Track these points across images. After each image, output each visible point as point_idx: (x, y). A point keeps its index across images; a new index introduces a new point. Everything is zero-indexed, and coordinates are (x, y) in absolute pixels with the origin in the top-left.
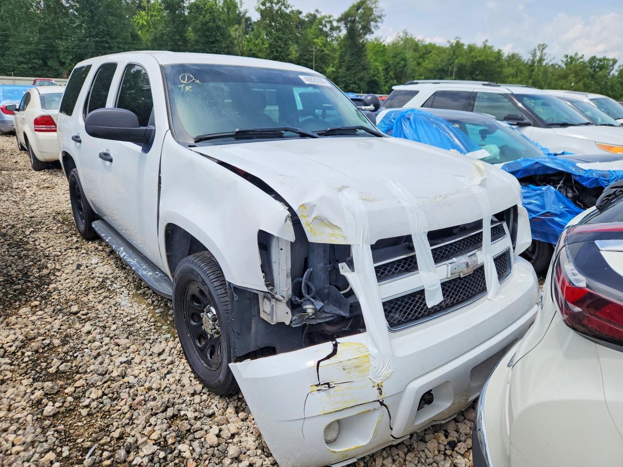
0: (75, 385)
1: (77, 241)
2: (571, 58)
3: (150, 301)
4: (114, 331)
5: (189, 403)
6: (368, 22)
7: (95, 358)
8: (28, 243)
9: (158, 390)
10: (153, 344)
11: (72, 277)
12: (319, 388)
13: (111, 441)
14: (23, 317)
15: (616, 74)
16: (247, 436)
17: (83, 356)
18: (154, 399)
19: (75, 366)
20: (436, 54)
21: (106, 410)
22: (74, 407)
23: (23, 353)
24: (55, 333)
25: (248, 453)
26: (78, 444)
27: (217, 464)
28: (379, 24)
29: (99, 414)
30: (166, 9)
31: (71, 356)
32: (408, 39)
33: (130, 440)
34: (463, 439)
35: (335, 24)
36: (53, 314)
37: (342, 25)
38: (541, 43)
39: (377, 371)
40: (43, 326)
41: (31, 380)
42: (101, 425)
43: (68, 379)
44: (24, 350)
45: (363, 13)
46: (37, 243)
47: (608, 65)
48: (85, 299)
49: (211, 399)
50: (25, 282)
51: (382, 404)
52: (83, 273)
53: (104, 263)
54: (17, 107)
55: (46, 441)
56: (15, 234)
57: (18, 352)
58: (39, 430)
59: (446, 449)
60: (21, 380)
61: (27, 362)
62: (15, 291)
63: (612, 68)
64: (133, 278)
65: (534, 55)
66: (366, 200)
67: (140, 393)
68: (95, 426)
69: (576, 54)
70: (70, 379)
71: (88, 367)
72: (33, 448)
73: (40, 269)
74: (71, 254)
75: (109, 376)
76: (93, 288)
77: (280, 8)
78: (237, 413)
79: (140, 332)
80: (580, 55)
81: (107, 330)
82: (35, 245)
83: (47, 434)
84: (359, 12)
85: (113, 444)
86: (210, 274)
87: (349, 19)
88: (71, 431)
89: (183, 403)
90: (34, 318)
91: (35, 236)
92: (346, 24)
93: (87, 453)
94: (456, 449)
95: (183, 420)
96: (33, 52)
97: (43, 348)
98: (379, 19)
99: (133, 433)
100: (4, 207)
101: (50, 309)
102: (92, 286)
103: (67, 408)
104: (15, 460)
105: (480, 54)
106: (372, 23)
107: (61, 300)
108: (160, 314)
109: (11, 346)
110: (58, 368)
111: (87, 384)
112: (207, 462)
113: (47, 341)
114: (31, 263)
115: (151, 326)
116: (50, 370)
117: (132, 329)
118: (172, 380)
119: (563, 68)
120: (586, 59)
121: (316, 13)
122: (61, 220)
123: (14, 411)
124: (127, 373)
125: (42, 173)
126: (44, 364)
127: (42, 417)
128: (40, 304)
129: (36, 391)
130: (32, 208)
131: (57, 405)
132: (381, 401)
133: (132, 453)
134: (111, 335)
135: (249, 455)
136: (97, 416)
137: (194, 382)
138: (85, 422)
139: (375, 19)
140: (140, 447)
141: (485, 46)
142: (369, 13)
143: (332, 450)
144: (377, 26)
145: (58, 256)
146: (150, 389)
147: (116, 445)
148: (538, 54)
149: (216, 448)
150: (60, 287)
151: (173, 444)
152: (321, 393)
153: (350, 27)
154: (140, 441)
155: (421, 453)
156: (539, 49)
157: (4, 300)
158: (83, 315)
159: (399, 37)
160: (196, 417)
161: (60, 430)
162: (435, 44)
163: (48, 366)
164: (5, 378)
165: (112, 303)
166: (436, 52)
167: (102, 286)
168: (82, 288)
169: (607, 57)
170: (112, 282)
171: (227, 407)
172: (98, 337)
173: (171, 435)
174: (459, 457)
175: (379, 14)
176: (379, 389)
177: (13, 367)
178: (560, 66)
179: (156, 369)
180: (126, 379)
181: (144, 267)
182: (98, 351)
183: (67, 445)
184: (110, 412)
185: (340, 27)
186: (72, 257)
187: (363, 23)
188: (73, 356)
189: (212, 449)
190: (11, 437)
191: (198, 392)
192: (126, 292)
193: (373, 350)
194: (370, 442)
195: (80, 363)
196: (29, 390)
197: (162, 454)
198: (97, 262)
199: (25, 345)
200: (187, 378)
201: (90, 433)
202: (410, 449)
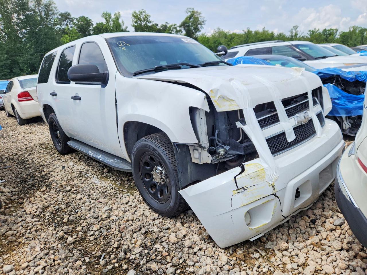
0: (82, 226)
1: (58, 156)
2: (312, 31)
3: (111, 179)
4: (96, 196)
5: (153, 225)
6: (197, 26)
7: (89, 211)
8: (28, 161)
9: (132, 220)
10: (121, 199)
11: (61, 173)
12: (238, 191)
13: (113, 250)
14: (38, 197)
15: (339, 37)
16: (193, 235)
17: (81, 211)
18: (132, 225)
19: (78, 216)
20: (238, 39)
21: (105, 235)
22: (85, 237)
23: (44, 215)
24: (61, 203)
25: (197, 243)
26: (93, 255)
27: (180, 252)
28: (203, 26)
29: (101, 238)
30: (79, 32)
31: (74, 212)
32: (220, 32)
33: (125, 247)
34: (318, 217)
35: (178, 29)
36: (56, 193)
37: (182, 29)
38: (295, 25)
39: (270, 177)
40: (52, 199)
41: (54, 227)
42: (104, 243)
43: (76, 224)
44: (44, 213)
45: (193, 21)
46: (34, 160)
47: (333, 32)
48: (73, 183)
49: (165, 221)
50: (33, 180)
51: (275, 195)
52: (67, 171)
53: (77, 165)
54: (5, 92)
55: (74, 256)
56: (18, 157)
57: (41, 215)
58: (67, 251)
59: (310, 225)
60: (48, 228)
61: (48, 219)
62: (29, 185)
63: (336, 34)
64: (98, 169)
65: (292, 32)
66: (246, 84)
67: (122, 224)
68: (100, 244)
69: (315, 29)
70: (77, 224)
71: (86, 216)
72: (67, 260)
73: (40, 172)
74: (57, 163)
75: (101, 218)
76: (75, 177)
77: (146, 23)
78: (183, 225)
79: (111, 195)
80: (317, 29)
81: (91, 196)
82: (33, 161)
83: (73, 252)
84: (191, 20)
85: (115, 251)
86: (157, 144)
87: (186, 25)
88: (87, 249)
89: (149, 225)
90: (45, 196)
91: (32, 157)
92: (184, 28)
93: (100, 258)
94: (316, 223)
95: (152, 234)
96: (4, 66)
97: (56, 211)
98: (203, 23)
99: (125, 243)
100: (8, 145)
101: (53, 191)
102: (74, 176)
103: (80, 238)
104: (58, 268)
105: (262, 36)
106: (199, 26)
107: (58, 185)
108: (120, 184)
109: (36, 212)
110: (68, 219)
111: (89, 224)
112: (174, 252)
113: (57, 207)
114: (34, 170)
115: (117, 191)
116: (64, 221)
117: (106, 194)
118: (139, 215)
119: (309, 38)
120: (321, 31)
121: (166, 24)
122: (44, 147)
123: (49, 244)
124: (111, 215)
125: (25, 126)
126: (59, 219)
127: (67, 245)
128: (46, 190)
129: (58, 232)
130: (25, 144)
131: (74, 237)
132: (275, 194)
133: (128, 253)
134: (95, 198)
135: (197, 244)
136: (100, 239)
137: (152, 213)
138: (94, 243)
139: (201, 23)
140: (132, 250)
141: (264, 31)
142: (197, 20)
143: (250, 228)
144: (202, 27)
145: (49, 165)
146: (128, 221)
147: (117, 252)
148: (294, 32)
149: (177, 244)
150: (56, 179)
151: (151, 246)
152: (240, 194)
153: (187, 29)
154: (131, 246)
155: (297, 228)
156: (294, 29)
157: (24, 191)
158: (74, 191)
159: (215, 31)
160: (159, 231)
161: (80, 249)
162: (236, 33)
163: (62, 219)
164: (37, 229)
165: (90, 183)
166: (237, 37)
167: (80, 175)
168: (69, 178)
169: (332, 29)
170: (86, 173)
171: (176, 224)
172: (87, 200)
173: (148, 241)
174: (319, 227)
175: (202, 20)
176: (273, 187)
177: (40, 223)
178: (307, 37)
179: (128, 210)
180: (111, 218)
181: (107, 158)
182: (89, 207)
183: (87, 256)
184: (107, 236)
185: (181, 30)
186: (58, 164)
187: (194, 26)
188: (75, 212)
189: (174, 245)
190: (52, 257)
191: (156, 218)
192: (96, 176)
193: (265, 166)
194: (271, 221)
195: (81, 214)
196: (54, 232)
197: (146, 251)
198: (73, 164)
199: (44, 211)
200: (148, 212)
201: (99, 248)
202: (290, 228)
